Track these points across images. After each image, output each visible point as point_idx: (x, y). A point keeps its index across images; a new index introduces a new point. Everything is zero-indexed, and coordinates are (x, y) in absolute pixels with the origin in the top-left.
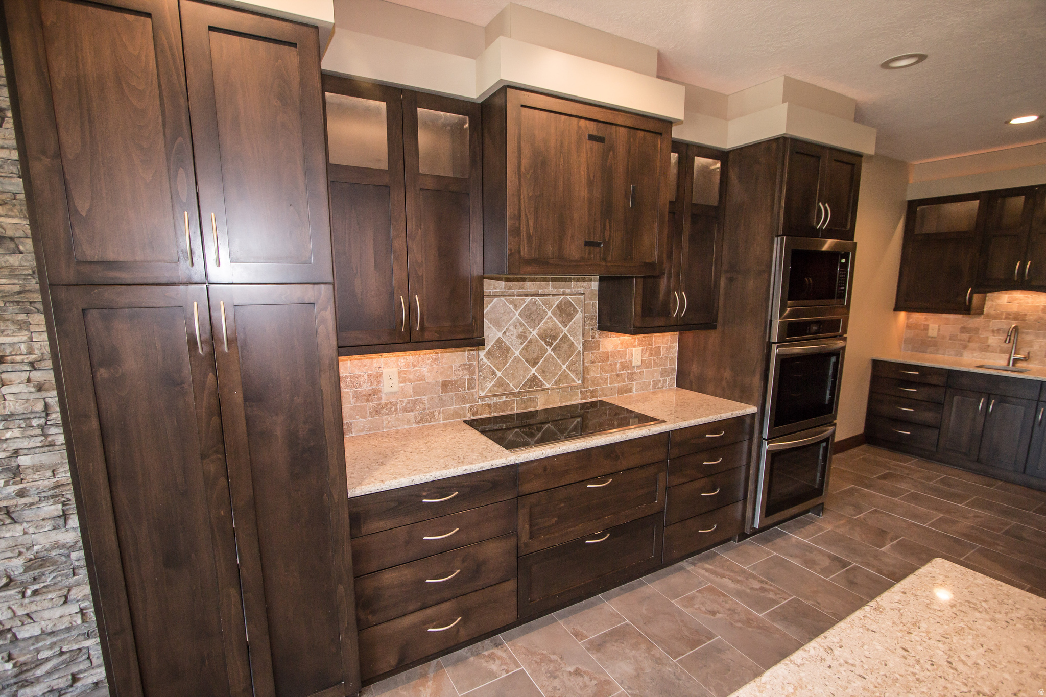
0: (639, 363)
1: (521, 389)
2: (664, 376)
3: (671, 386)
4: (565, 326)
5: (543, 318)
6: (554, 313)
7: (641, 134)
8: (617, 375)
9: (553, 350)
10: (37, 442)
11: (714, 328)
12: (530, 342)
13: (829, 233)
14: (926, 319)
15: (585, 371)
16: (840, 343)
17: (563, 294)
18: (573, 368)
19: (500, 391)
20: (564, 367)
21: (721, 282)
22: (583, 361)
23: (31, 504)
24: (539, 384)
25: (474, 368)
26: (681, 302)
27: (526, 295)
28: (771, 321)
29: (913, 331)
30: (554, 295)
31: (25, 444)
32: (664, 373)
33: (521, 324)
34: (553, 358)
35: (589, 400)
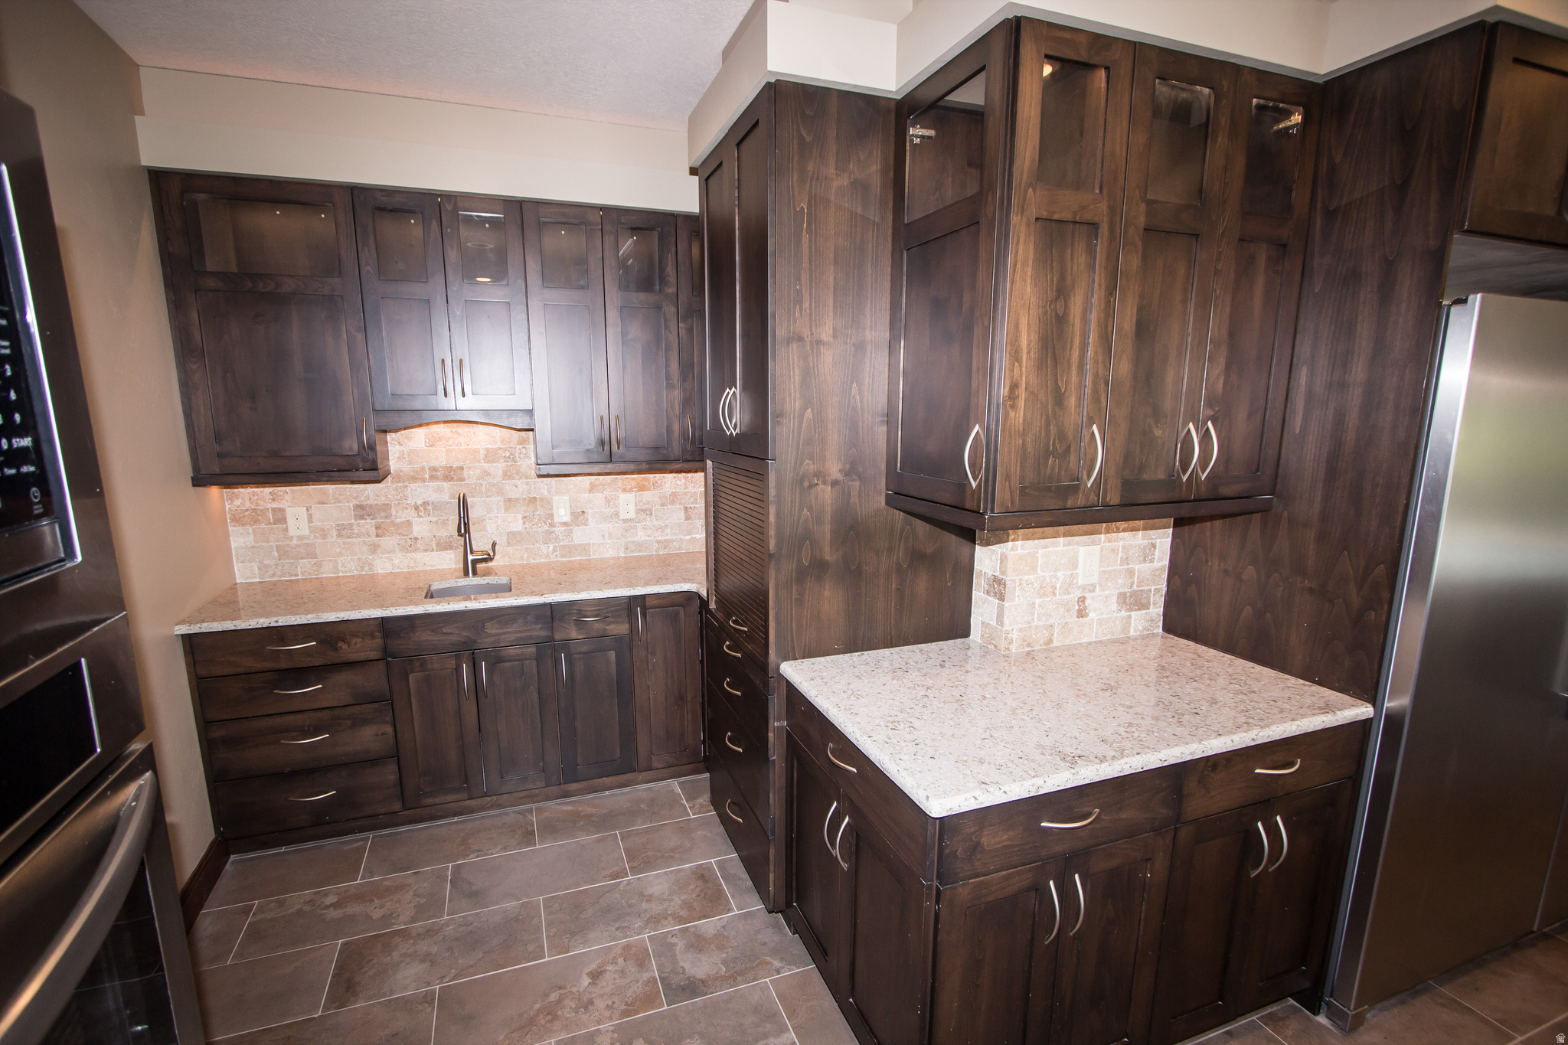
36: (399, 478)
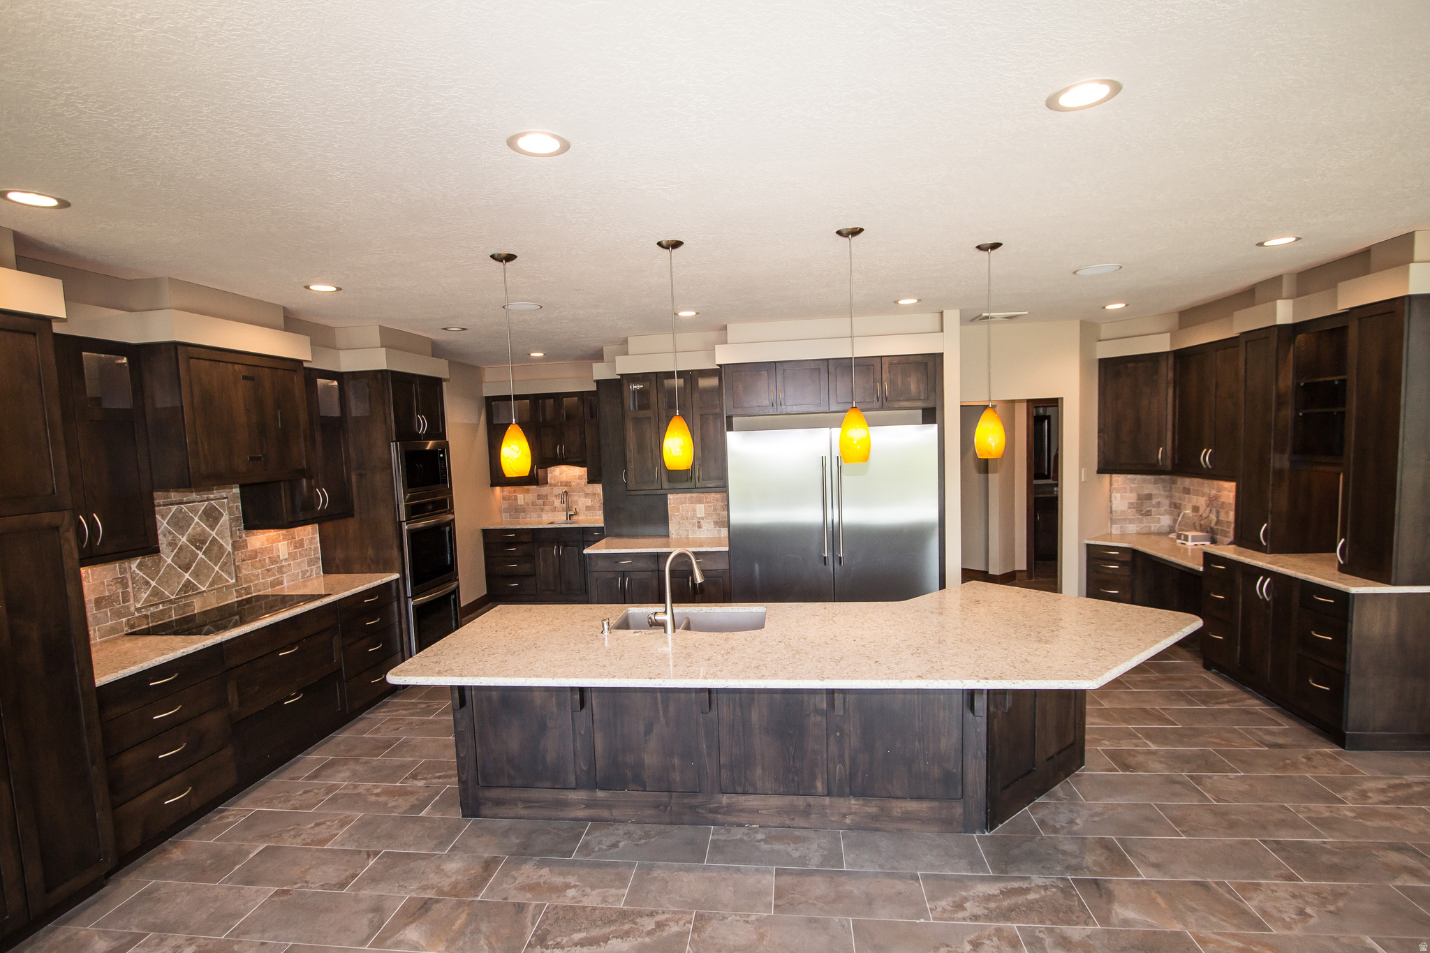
0: (287, 557)
1: (176, 595)
2: (311, 566)
3: (318, 573)
4: (213, 530)
5: (191, 525)
6: (200, 518)
7: (280, 372)
8: (268, 570)
9: (204, 553)
11: (352, 516)
12: (181, 548)
13: (429, 436)
14: (515, 492)
15: (237, 568)
16: (451, 517)
17: (208, 500)
18: (226, 568)
19: (156, 600)
20: (217, 569)
21: (353, 478)
22: (234, 560)
24: (194, 588)
25: (127, 581)
26: (323, 497)
27: (172, 504)
28: (398, 505)
29: (507, 502)
30: (199, 502)
32: (311, 563)
33: (170, 533)
34: (205, 561)
35: (245, 597)
36: (551, 485)
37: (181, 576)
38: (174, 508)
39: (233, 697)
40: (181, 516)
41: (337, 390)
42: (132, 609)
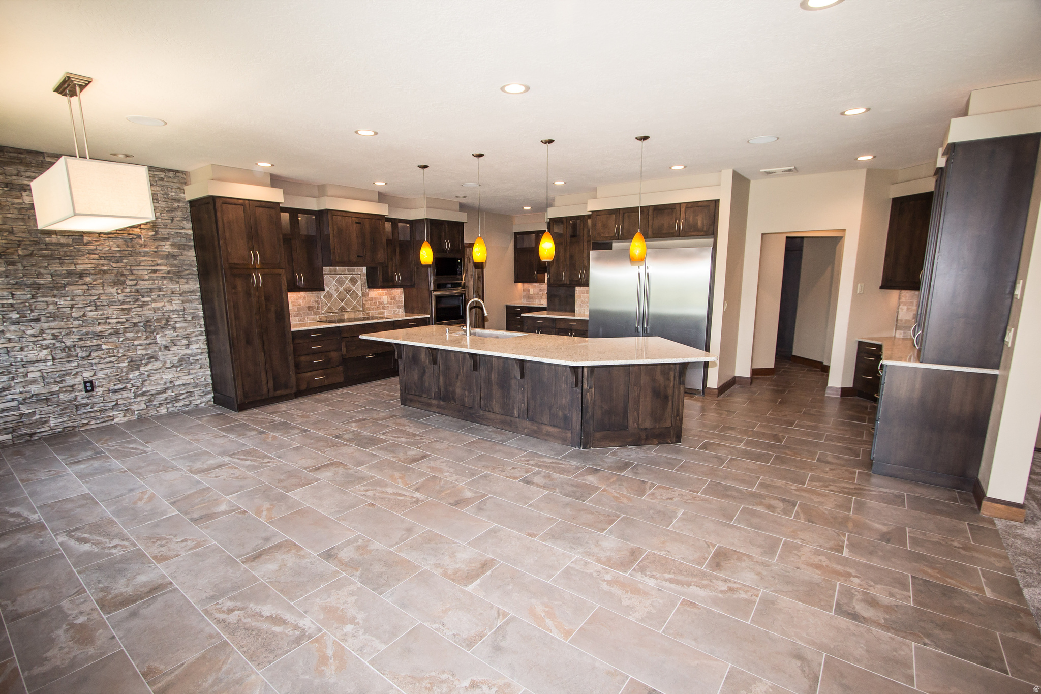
0: (387, 303)
1: (338, 311)
2: (399, 308)
3: (402, 312)
4: (354, 287)
5: (344, 283)
6: (349, 281)
7: (374, 221)
8: (378, 306)
9: (350, 296)
10: (182, 319)
11: (414, 287)
12: (340, 292)
13: (452, 251)
14: (528, 286)
15: (364, 305)
17: (352, 273)
18: (358, 303)
19: (330, 311)
20: (355, 303)
21: (415, 269)
22: (363, 300)
23: (180, 340)
24: (345, 309)
25: (319, 302)
26: (398, 277)
27: (337, 274)
28: (430, 283)
29: (524, 292)
30: (348, 275)
31: (179, 320)
32: (399, 306)
33: (336, 286)
34: (350, 299)
37: (340, 303)
38: (338, 276)
39: (344, 349)
40: (341, 279)
41: (409, 229)
42: (321, 313)
